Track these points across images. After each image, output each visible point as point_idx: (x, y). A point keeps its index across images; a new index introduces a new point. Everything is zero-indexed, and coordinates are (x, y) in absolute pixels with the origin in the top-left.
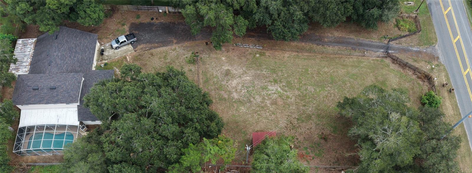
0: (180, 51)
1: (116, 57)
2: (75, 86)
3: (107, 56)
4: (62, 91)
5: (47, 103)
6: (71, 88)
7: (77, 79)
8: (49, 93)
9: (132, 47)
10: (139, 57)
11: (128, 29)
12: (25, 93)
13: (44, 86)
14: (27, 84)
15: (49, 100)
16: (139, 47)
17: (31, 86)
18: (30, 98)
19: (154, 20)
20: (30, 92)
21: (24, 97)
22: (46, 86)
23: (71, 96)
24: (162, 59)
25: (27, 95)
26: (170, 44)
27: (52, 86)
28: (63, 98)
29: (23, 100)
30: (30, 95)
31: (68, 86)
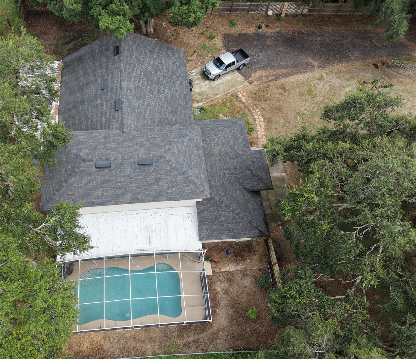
0: (333, 81)
1: (217, 94)
2: (193, 156)
3: (199, 94)
4: (169, 168)
5: (135, 200)
6: (185, 159)
7: (192, 139)
8: (135, 176)
9: (242, 75)
10: (261, 94)
11: (222, 46)
12: (77, 176)
13: (123, 158)
14: (77, 155)
15: (138, 193)
16: (255, 75)
17: (91, 160)
18: (91, 189)
19: (263, 29)
20: (90, 175)
21: (75, 187)
22: (128, 159)
23: (191, 182)
24: (307, 97)
25: (82, 184)
26: (308, 68)
27: (144, 157)
28: (172, 188)
29: (72, 195)
30: (90, 181)
31: (179, 158)
